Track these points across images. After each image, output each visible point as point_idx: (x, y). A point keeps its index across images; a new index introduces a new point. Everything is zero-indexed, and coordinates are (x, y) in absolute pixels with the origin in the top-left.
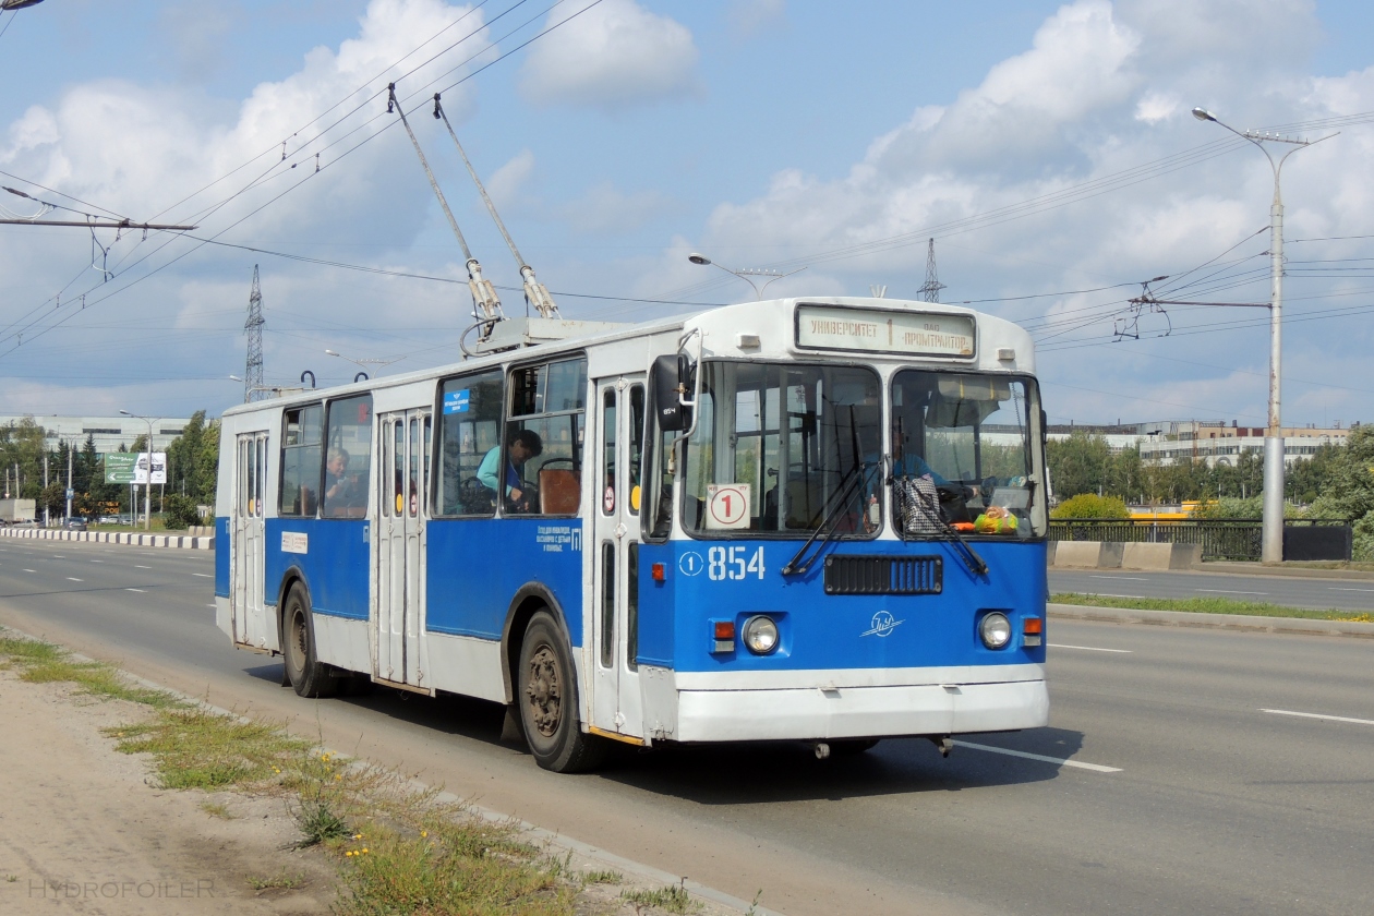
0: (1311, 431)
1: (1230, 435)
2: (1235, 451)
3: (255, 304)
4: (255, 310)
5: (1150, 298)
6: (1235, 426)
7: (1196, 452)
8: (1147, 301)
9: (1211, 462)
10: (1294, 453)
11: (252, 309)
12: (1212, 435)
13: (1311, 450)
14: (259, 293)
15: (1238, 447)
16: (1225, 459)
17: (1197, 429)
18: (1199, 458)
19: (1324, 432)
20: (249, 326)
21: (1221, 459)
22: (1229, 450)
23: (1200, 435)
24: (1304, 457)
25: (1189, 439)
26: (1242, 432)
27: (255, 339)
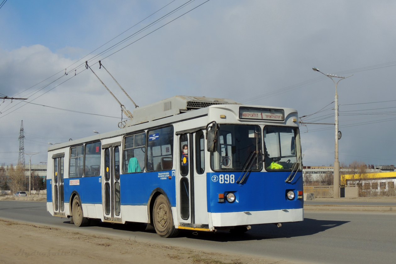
0: (324, 167)
3: (22, 132)
4: (22, 133)
5: (302, 122)
6: (302, 166)
8: (301, 123)
10: (319, 173)
14: (23, 129)
15: (303, 172)
19: (327, 167)
20: (20, 138)
26: (305, 168)
27: (22, 142)
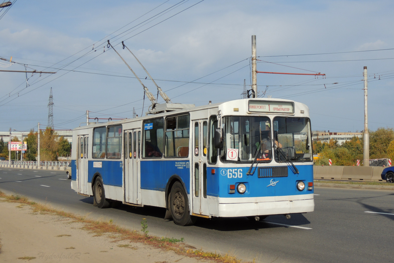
0: (350, 133)
1: (327, 135)
2: (329, 139)
3: (51, 99)
4: (51, 101)
6: (329, 132)
7: (318, 139)
9: (322, 142)
10: (345, 139)
11: (50, 100)
12: (322, 135)
13: (350, 139)
14: (52, 96)
15: (330, 138)
16: (326, 141)
17: (318, 133)
18: (319, 141)
19: (354, 133)
20: (49, 105)
21: (325, 141)
22: (327, 139)
23: (319, 135)
24: (348, 141)
25: (316, 136)
26: (331, 134)
27: (51, 109)
